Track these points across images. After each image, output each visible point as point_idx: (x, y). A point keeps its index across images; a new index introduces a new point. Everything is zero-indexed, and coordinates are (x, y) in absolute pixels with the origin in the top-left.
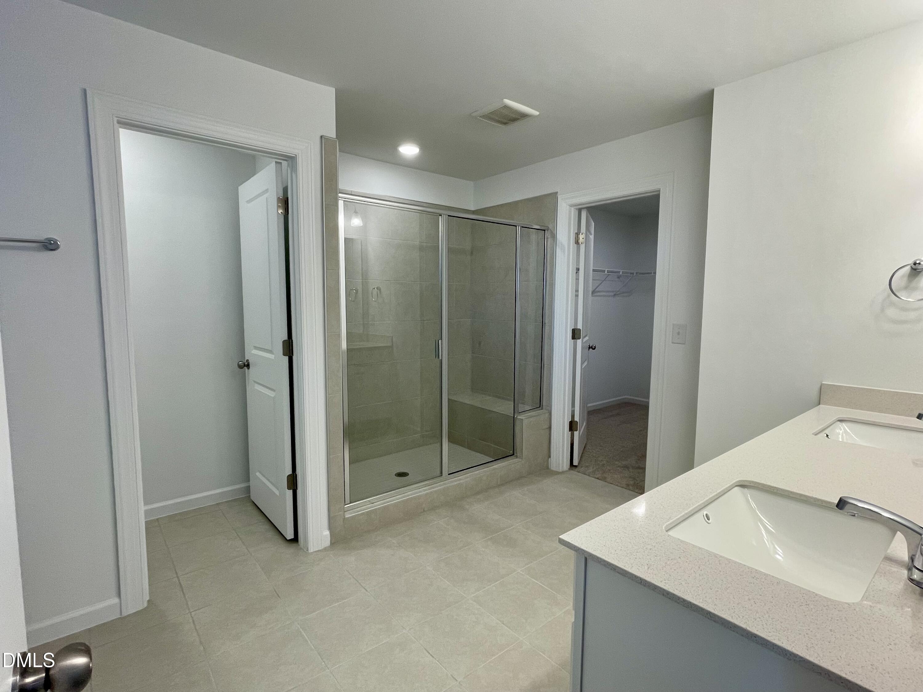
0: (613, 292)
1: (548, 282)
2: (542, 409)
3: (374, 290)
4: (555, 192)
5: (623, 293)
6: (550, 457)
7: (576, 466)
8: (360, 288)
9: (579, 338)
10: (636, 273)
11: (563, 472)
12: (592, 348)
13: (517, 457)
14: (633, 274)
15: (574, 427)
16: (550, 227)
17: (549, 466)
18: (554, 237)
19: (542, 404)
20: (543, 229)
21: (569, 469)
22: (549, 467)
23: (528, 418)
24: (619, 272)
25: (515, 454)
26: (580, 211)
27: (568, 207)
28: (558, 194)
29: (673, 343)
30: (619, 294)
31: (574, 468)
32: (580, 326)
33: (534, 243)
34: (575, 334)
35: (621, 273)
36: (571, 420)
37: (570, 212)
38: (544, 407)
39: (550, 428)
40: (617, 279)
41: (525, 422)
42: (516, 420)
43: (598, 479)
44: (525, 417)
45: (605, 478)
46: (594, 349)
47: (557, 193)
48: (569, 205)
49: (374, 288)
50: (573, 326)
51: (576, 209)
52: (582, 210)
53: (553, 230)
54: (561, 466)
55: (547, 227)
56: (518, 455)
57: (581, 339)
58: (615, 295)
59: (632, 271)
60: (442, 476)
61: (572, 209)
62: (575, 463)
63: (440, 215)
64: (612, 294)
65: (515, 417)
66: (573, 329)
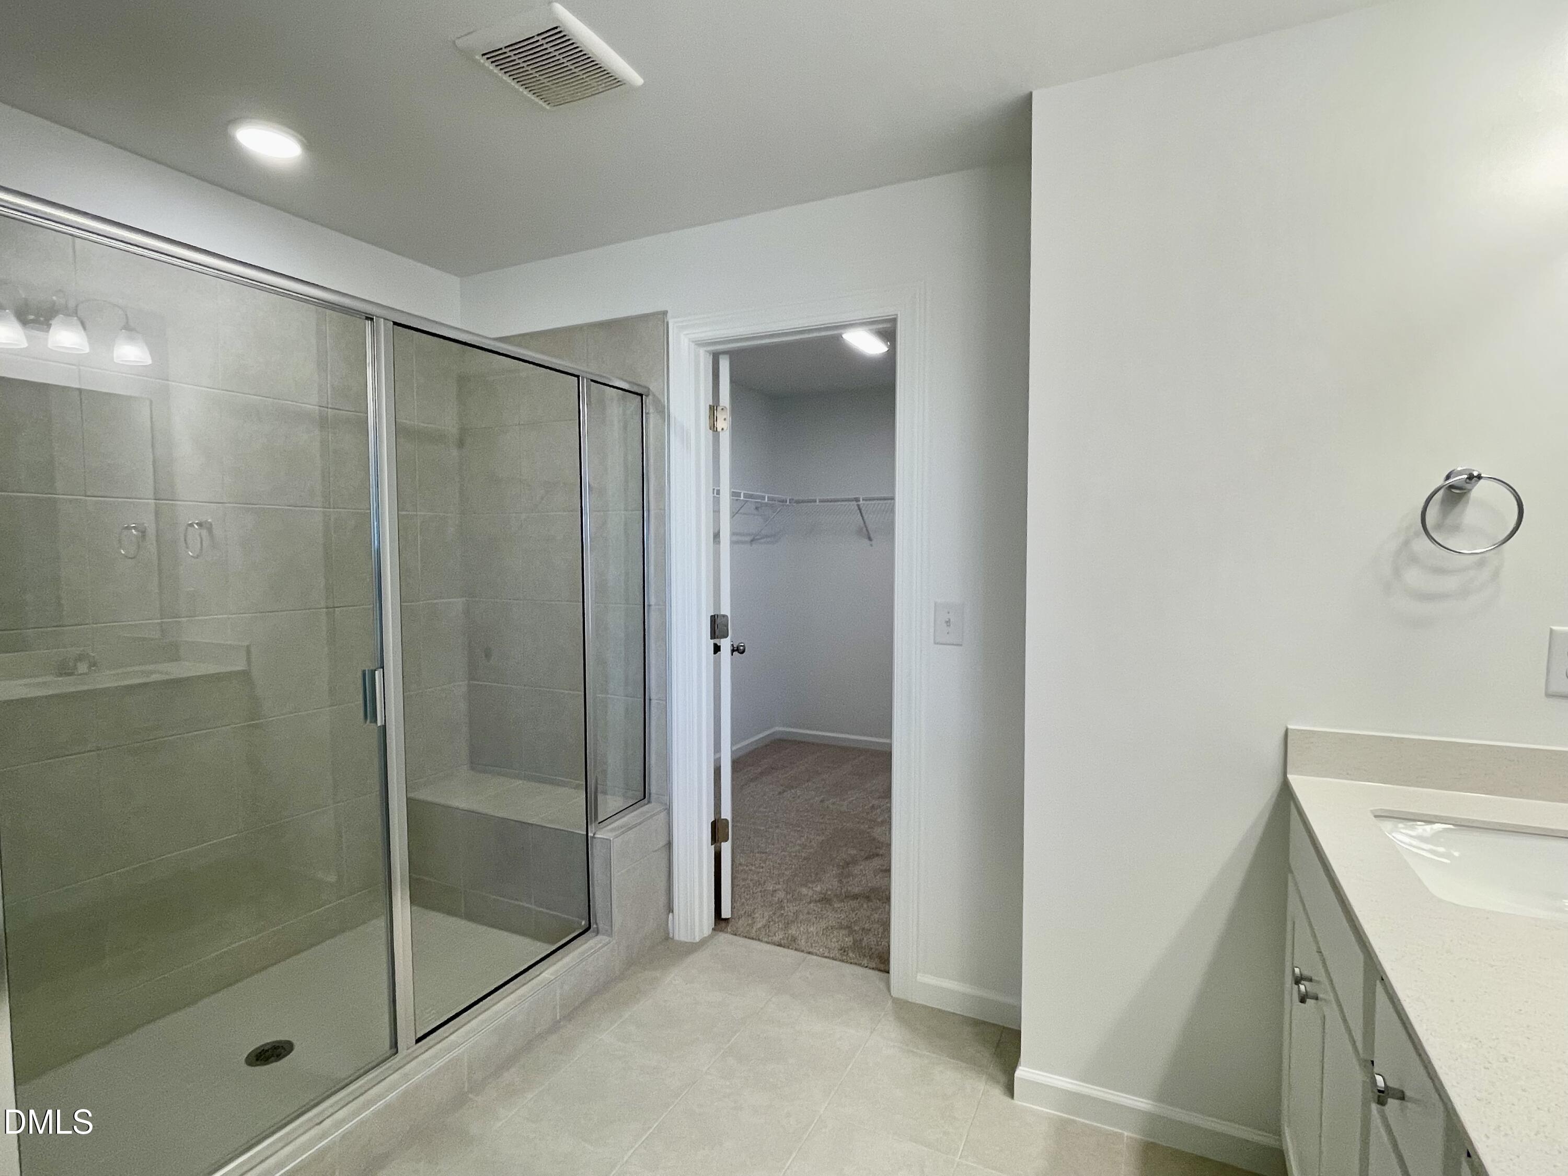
0: (749, 535)
1: (652, 513)
2: (649, 802)
3: (190, 528)
4: (659, 310)
5: (767, 536)
6: (670, 909)
7: (726, 920)
8: (148, 521)
9: (726, 636)
10: (790, 500)
11: (704, 942)
12: (738, 650)
13: (597, 932)
14: (784, 501)
15: (720, 835)
16: (653, 387)
17: (671, 931)
18: (663, 411)
19: (650, 790)
20: (639, 392)
21: (714, 929)
22: (671, 935)
23: (623, 833)
24: (763, 498)
25: (594, 926)
26: (716, 357)
27: (693, 345)
28: (669, 315)
29: (935, 643)
30: (759, 539)
31: (723, 924)
32: (726, 610)
33: (616, 423)
34: (717, 627)
35: (766, 499)
36: (713, 819)
37: (697, 356)
38: (653, 797)
39: (669, 845)
40: (756, 512)
41: (616, 845)
42: (592, 841)
43: (780, 945)
44: (614, 834)
45: (794, 939)
46: (743, 652)
47: (665, 313)
48: (693, 342)
49: (191, 525)
50: (712, 609)
51: (708, 351)
52: (721, 356)
53: (659, 397)
54: (697, 929)
55: (645, 387)
56: (601, 926)
57: (729, 638)
58: (752, 541)
59: (784, 497)
60: (397, 1052)
61: (702, 351)
62: (726, 913)
63: (367, 318)
64: (748, 539)
65: (590, 834)
66: (711, 616)
